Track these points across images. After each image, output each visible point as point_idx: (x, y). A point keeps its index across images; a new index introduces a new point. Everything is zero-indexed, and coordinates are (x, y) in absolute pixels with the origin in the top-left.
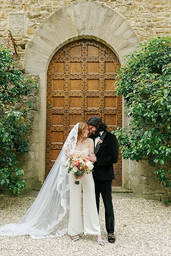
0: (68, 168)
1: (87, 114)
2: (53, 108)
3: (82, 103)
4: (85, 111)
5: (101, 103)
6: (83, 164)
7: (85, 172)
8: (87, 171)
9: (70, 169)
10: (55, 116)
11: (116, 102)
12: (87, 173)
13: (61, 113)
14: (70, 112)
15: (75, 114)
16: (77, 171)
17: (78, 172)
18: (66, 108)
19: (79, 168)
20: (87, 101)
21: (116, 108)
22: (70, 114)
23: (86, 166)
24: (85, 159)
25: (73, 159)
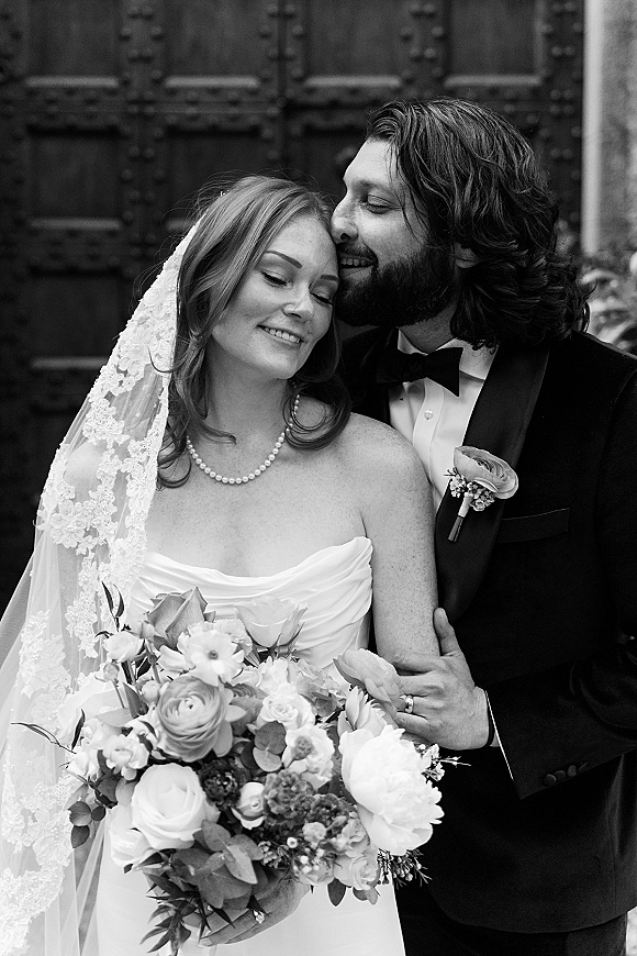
0: (83, 763)
1: (310, 132)
2: (34, 82)
3: (265, 43)
4: (291, 109)
5: (416, 40)
6: (304, 750)
7: (310, 872)
8: (334, 856)
9: (107, 787)
10: (51, 147)
11: (541, 27)
12: (337, 891)
13: (99, 123)
14: (173, 113)
15: (214, 132)
16: (187, 837)
17: (200, 846)
18: (136, 83)
19: (235, 797)
20: (307, 24)
21: (534, 81)
22: (174, 132)
23: (337, 786)
24: (335, 683)
25: (166, 657)
